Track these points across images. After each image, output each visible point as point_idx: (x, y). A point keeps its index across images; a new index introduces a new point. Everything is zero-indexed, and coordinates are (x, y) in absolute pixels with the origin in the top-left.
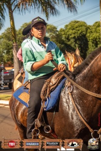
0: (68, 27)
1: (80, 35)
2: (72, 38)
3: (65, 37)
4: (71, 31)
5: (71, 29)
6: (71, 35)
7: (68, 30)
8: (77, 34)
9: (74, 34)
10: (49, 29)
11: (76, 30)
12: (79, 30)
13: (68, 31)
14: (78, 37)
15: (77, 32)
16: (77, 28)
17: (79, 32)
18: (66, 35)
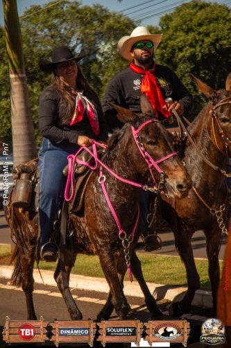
0: (173, 24)
1: (210, 50)
3: (162, 55)
4: (181, 37)
5: (182, 30)
6: (181, 50)
7: (171, 32)
8: (201, 46)
9: (191, 46)
10: (110, 28)
11: (199, 33)
12: (207, 35)
13: (173, 35)
14: (204, 55)
15: (203, 41)
16: (200, 25)
17: (207, 40)
18: (165, 48)
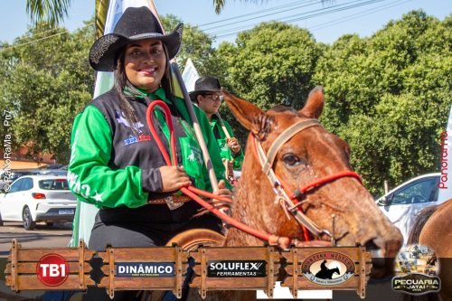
2: (258, 81)
